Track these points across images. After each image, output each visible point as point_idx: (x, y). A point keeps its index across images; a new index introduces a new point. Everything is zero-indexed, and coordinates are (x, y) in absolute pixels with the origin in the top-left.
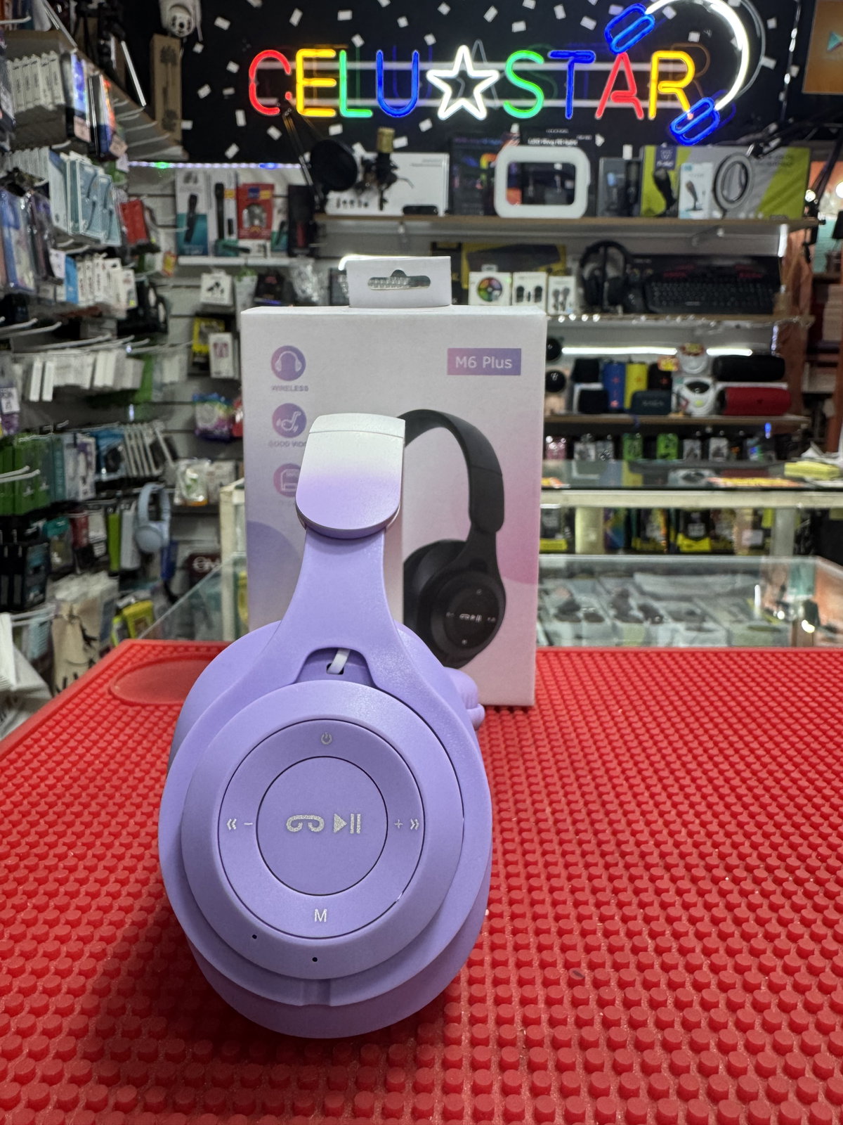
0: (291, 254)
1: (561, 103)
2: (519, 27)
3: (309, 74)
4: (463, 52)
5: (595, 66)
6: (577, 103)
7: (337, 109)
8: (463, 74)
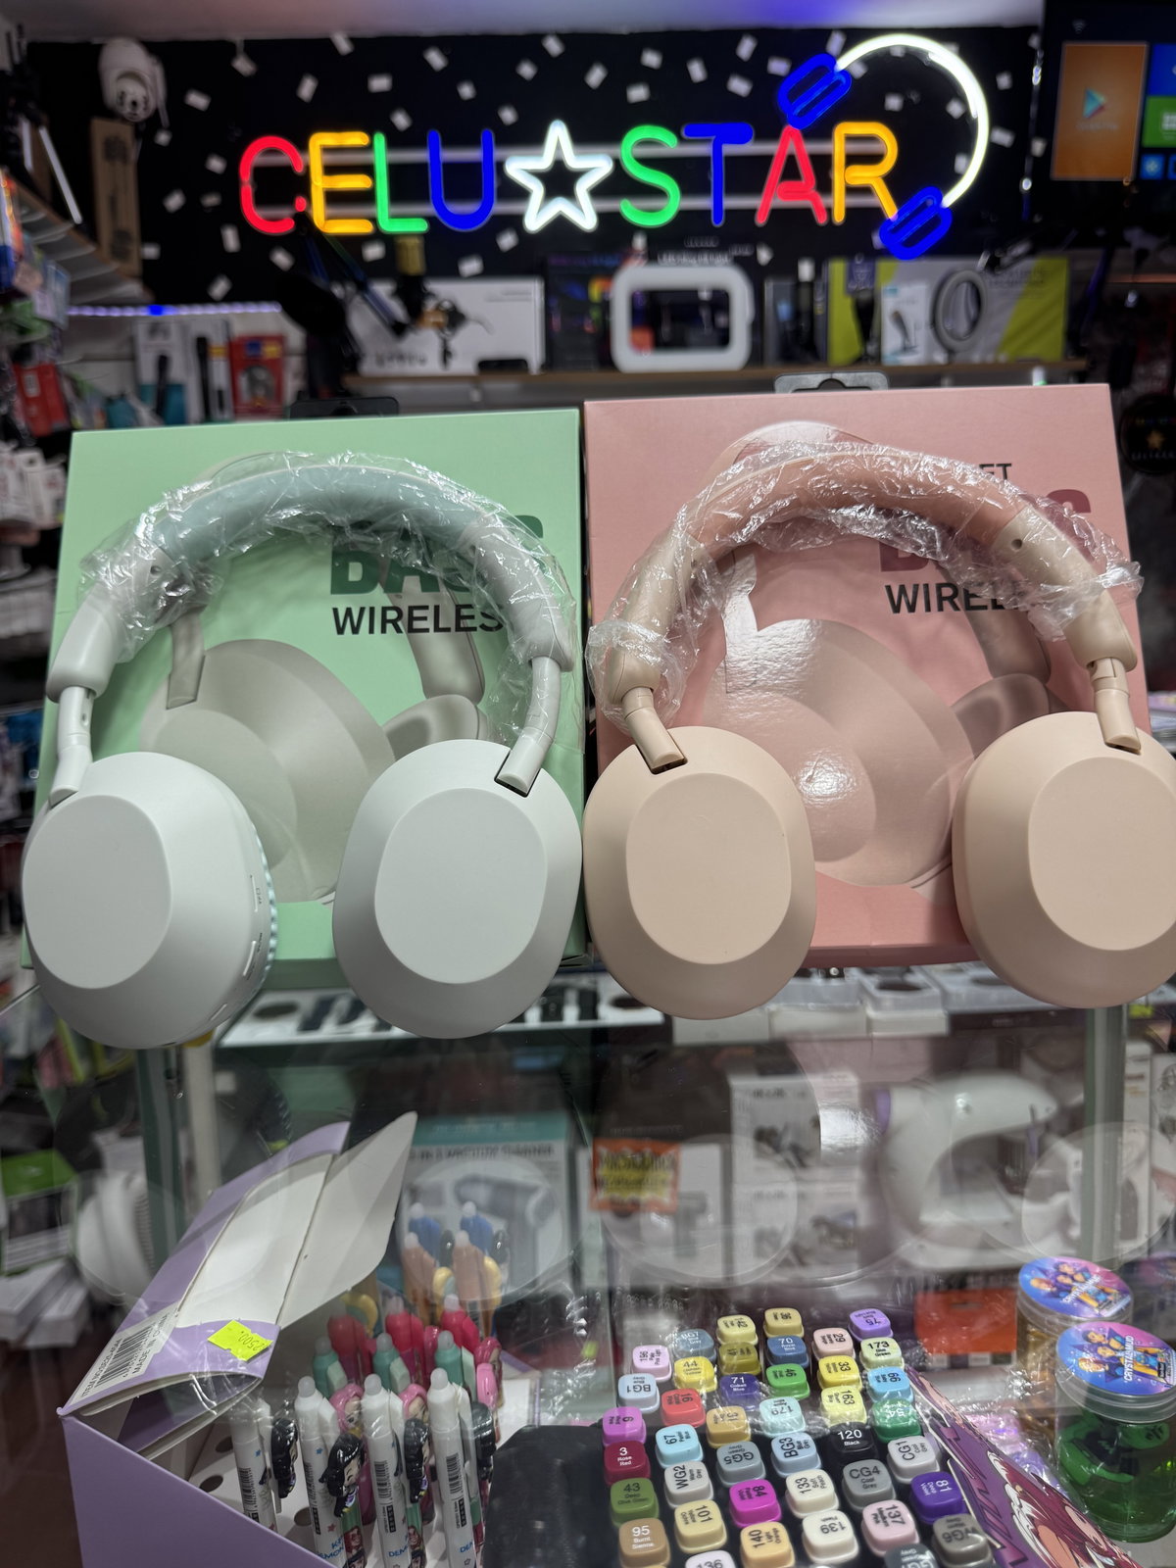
1: (704, 203)
2: (638, 93)
3: (330, 170)
4: (558, 133)
5: (753, 148)
6: (730, 202)
7: (374, 220)
8: (559, 165)
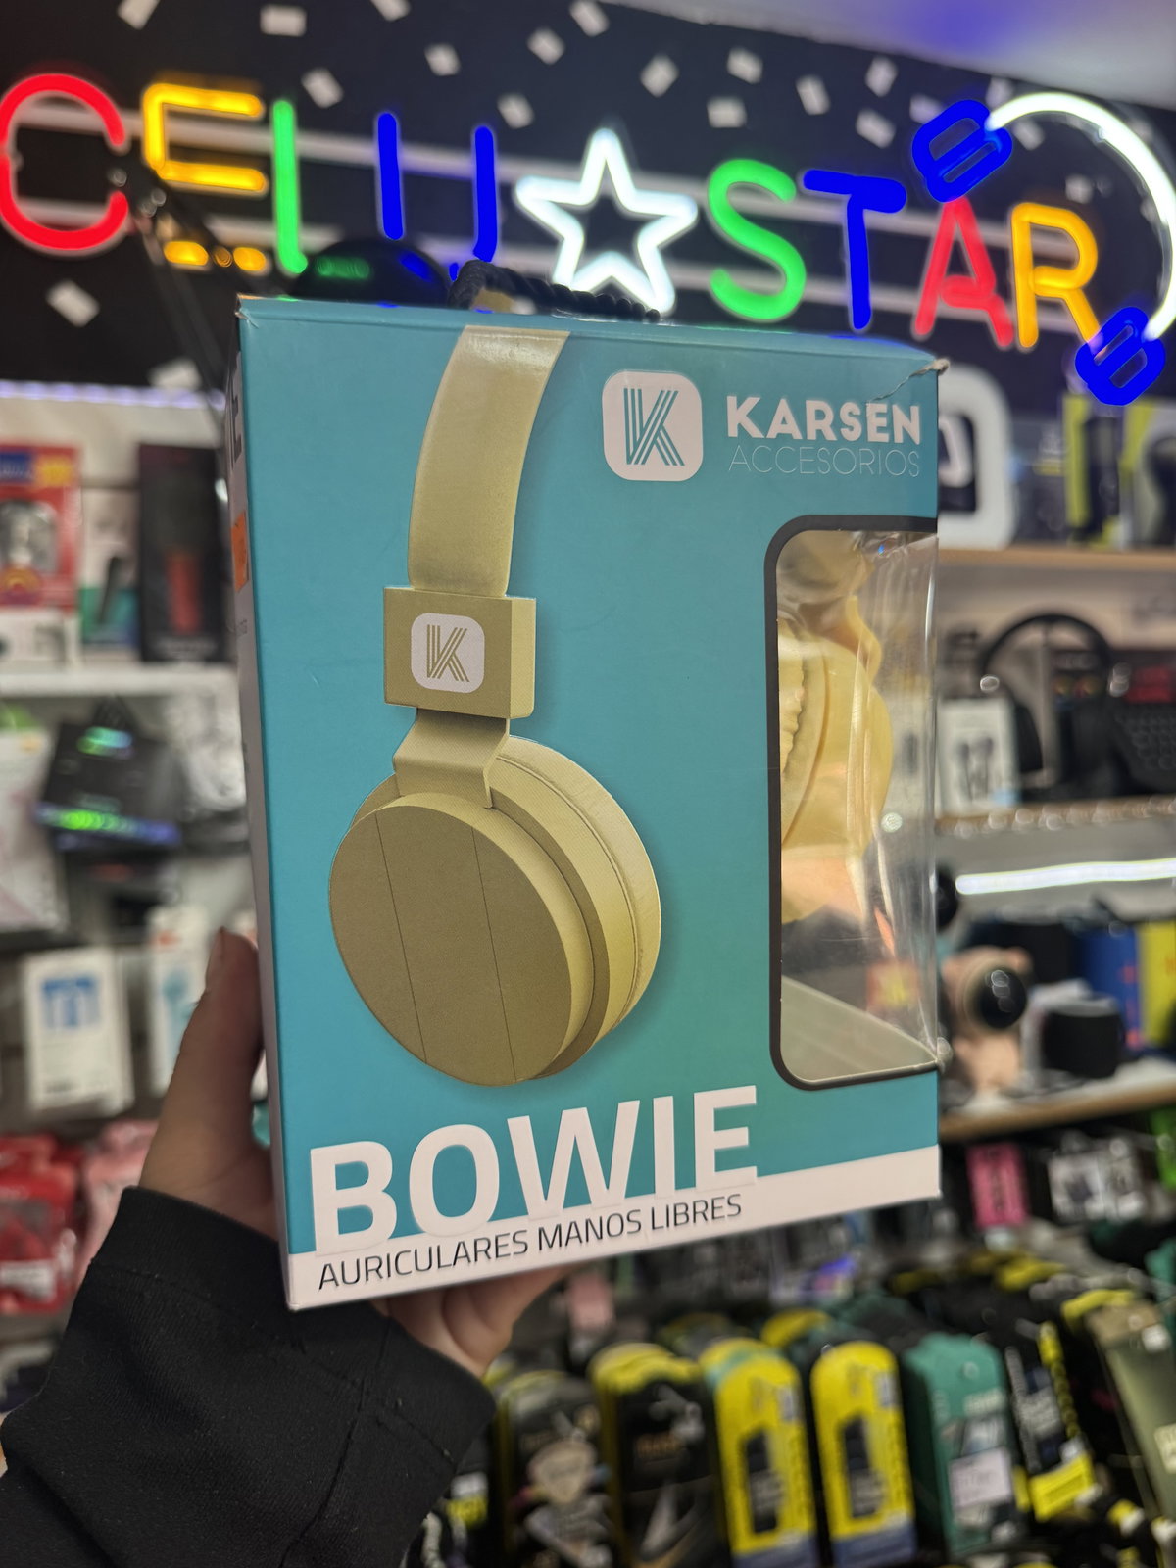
0: (148, 654)
1: (838, 293)
2: (726, 113)
4: (605, 151)
6: (881, 299)
7: (270, 252)
8: (607, 201)
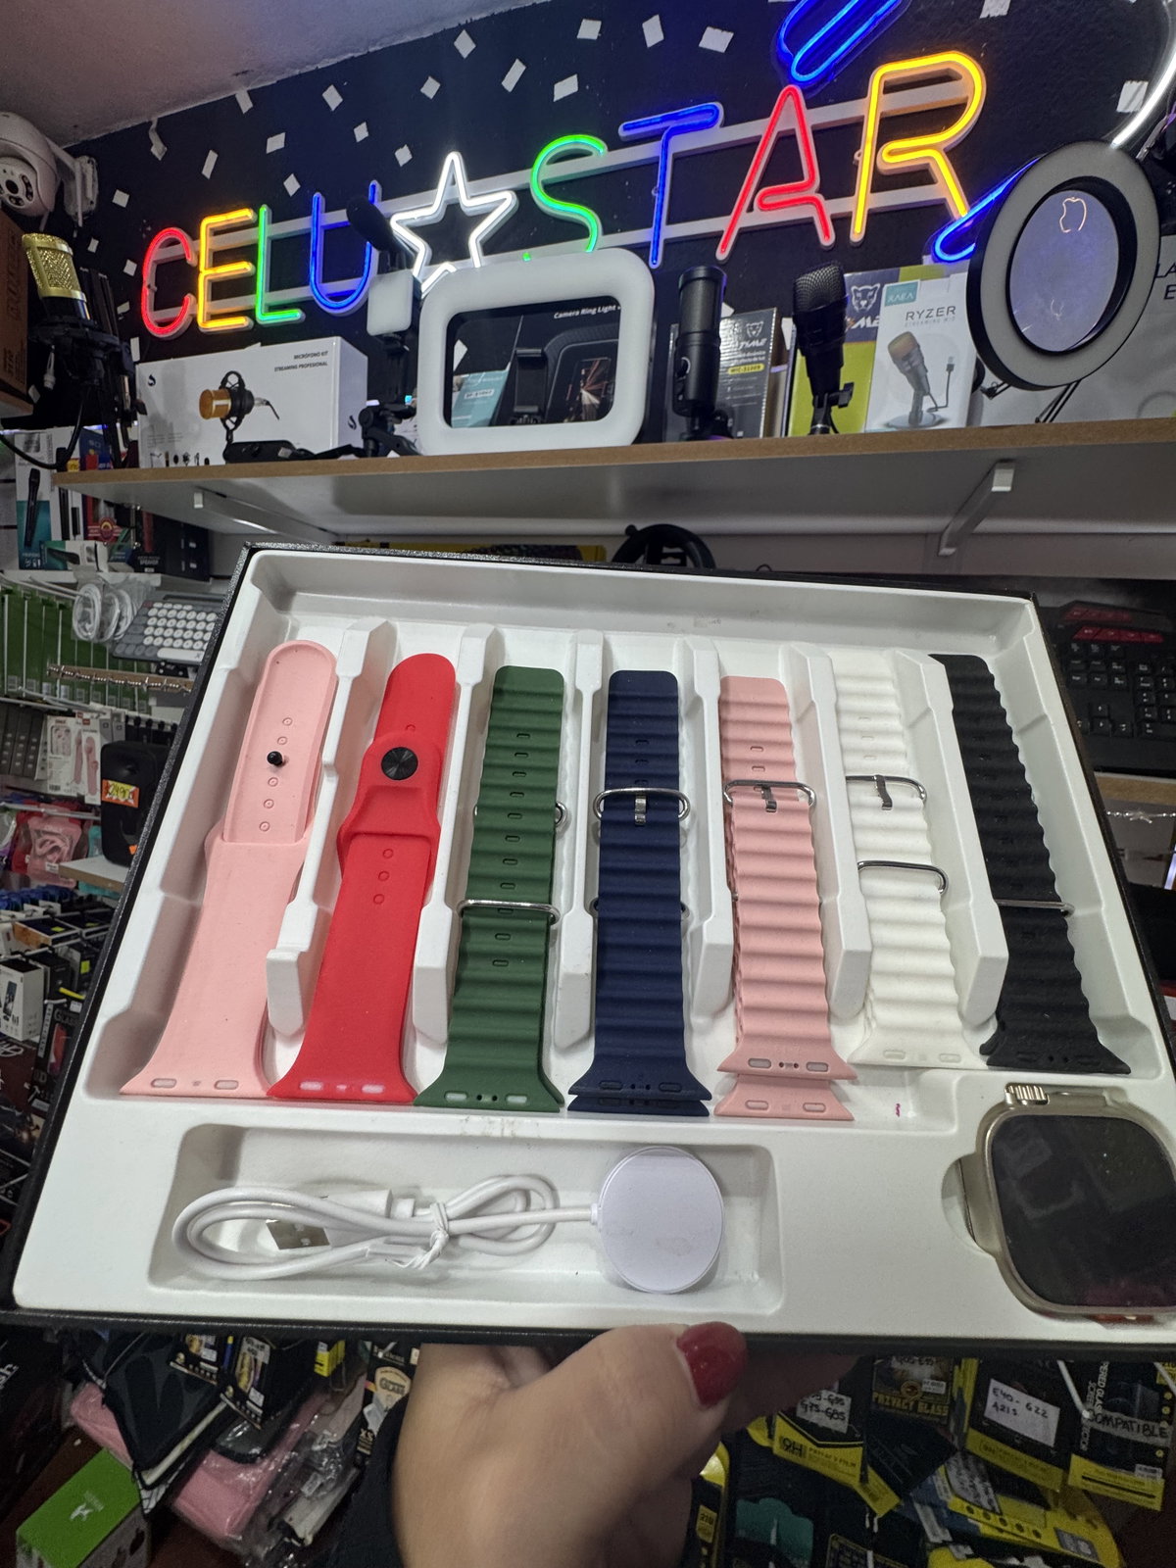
2: (565, 88)
3: (219, 258)
4: (453, 162)
5: (722, 135)
7: (252, 313)
8: (453, 209)
